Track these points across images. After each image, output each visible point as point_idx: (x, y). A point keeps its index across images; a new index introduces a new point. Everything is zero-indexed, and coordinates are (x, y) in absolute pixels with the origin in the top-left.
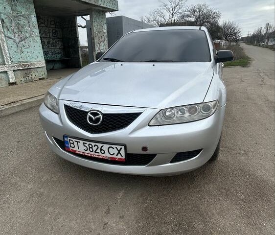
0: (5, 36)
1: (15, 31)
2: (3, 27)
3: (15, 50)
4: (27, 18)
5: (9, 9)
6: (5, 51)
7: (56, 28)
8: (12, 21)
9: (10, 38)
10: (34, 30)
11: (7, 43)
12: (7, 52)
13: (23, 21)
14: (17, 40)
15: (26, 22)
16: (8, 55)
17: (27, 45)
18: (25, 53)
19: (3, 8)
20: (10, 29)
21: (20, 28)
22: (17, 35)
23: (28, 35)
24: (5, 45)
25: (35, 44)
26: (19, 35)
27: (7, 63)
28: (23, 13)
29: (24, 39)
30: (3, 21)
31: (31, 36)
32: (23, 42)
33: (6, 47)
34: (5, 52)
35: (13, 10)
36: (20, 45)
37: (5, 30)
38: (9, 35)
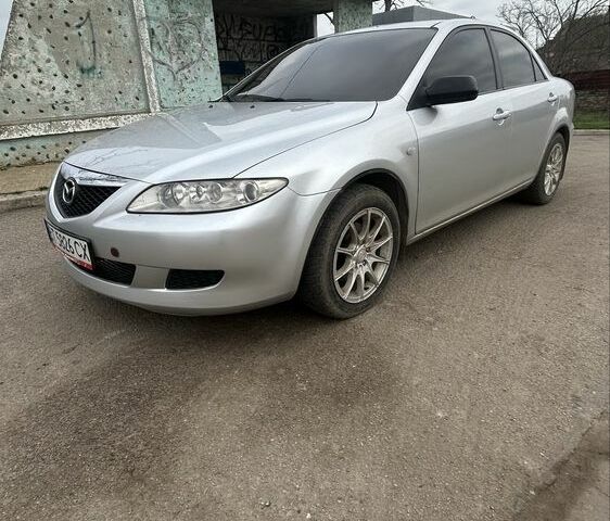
0: (154, 60)
1: (173, 50)
2: (151, 43)
3: (170, 85)
4: (197, 24)
5: (164, 10)
6: (150, 86)
7: (276, 41)
8: (168, 32)
9: (164, 64)
10: (209, 48)
11: (156, 74)
12: (155, 89)
13: (188, 31)
14: (175, 67)
15: (194, 32)
16: (156, 94)
17: (191, 77)
18: (188, 91)
19: (155, 10)
20: (164, 48)
21: (181, 44)
22: (175, 58)
23: (195, 58)
24: (152, 76)
25: (209, 75)
26: (179, 58)
27: (152, 110)
28: (190, 15)
29: (188, 66)
30: (153, 33)
31: (201, 58)
32: (186, 71)
33: (154, 81)
34: (152, 91)
35: (172, 12)
36: (179, 76)
37: (155, 49)
38: (162, 58)
